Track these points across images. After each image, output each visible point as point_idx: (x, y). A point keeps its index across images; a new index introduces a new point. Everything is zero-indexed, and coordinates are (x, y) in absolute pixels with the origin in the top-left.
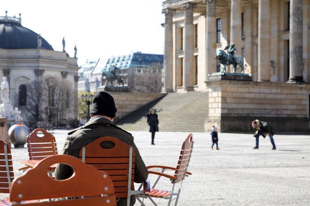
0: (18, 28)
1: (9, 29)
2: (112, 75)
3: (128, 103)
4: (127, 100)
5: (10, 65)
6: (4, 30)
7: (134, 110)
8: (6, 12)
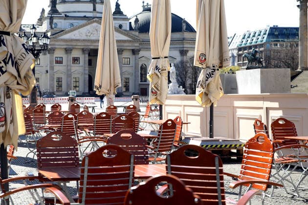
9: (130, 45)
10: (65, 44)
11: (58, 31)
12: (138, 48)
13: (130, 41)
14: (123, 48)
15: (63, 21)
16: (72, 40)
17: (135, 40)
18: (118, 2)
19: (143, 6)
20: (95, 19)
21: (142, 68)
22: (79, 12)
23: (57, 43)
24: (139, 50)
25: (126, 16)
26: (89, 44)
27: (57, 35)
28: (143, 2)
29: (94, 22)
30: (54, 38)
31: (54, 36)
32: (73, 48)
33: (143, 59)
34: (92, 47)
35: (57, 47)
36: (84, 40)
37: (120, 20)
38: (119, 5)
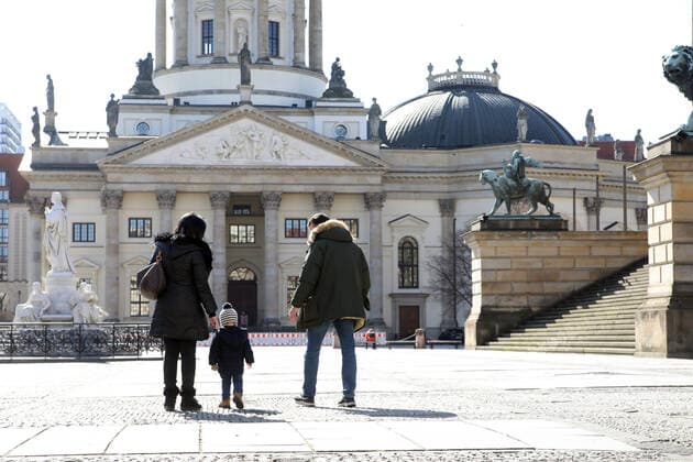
0: (486, 97)
1: (461, 101)
2: (511, 182)
3: (560, 264)
4: (559, 256)
5: (454, 187)
6: (448, 105)
7: (583, 284)
8: (459, 61)
9: (354, 179)
10: (152, 178)
11: (130, 144)
12: (377, 189)
13: (353, 170)
14: (333, 189)
15: (166, 116)
16: (173, 169)
17: (368, 167)
18: (340, 64)
19: (430, 79)
20: (242, 108)
21: (402, 248)
22: (220, 92)
23: (126, 178)
24: (382, 197)
25: (358, 101)
26: (227, 179)
27: (124, 153)
28: (430, 68)
29: (240, 116)
30: (114, 162)
31: (115, 157)
32: (178, 192)
33: (406, 222)
34: (236, 189)
35: (126, 187)
36: (210, 169)
37: (338, 113)
38: (342, 73)
